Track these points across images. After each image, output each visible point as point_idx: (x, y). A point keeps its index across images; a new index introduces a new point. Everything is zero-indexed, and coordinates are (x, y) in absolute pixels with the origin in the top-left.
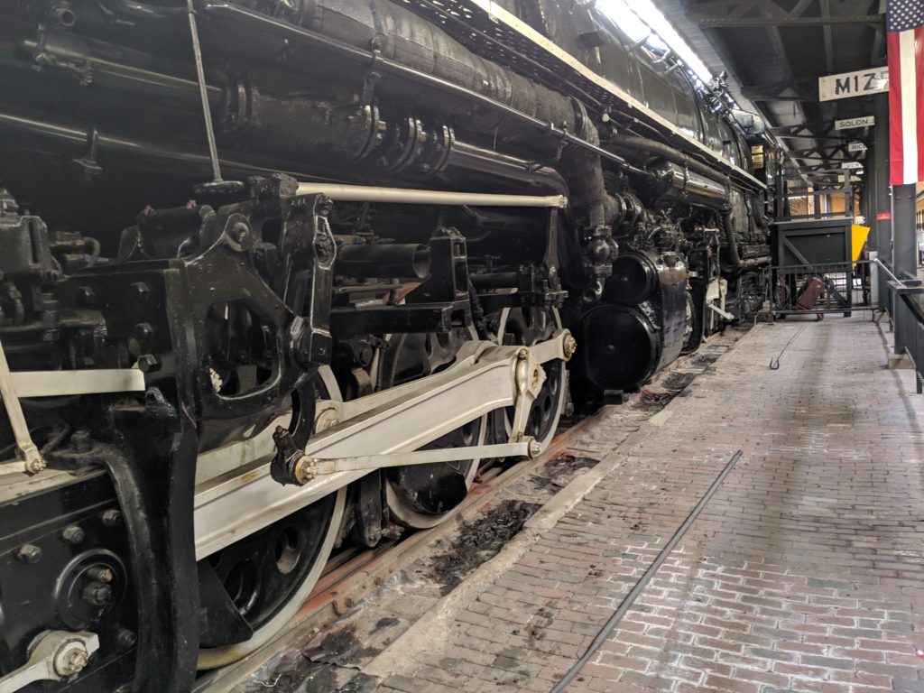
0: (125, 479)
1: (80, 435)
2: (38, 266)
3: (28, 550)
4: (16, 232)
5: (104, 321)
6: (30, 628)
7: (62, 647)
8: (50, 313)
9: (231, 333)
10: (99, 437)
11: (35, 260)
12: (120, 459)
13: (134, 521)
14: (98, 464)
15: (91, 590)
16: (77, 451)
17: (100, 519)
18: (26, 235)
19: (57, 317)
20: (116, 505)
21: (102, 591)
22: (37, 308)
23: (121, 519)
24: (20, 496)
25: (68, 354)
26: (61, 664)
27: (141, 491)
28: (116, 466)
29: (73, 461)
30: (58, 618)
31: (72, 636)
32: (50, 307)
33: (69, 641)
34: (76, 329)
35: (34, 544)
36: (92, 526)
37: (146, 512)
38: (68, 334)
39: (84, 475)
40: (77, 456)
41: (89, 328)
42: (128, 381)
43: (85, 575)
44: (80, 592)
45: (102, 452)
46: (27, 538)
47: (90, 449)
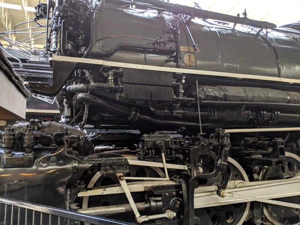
0: (184, 186)
1: (178, 176)
2: (172, 146)
3: (167, 194)
4: (169, 141)
5: (182, 156)
6: (166, 208)
7: (170, 213)
8: (174, 154)
9: (209, 161)
10: (181, 177)
11: (172, 145)
12: (184, 182)
13: (185, 194)
14: (180, 182)
15: (176, 205)
16: (177, 179)
17: (179, 192)
18: (170, 142)
19: (175, 155)
20: (182, 190)
21: (178, 206)
22: (172, 153)
23: (182, 193)
24: (167, 185)
25: (177, 161)
26: (169, 216)
27: (186, 189)
28: (183, 183)
29: (176, 181)
30: (171, 208)
31: (172, 211)
32: (174, 153)
33: (171, 212)
34: (178, 157)
35: (168, 193)
36: (177, 193)
37: (187, 193)
38: (177, 158)
39: (177, 184)
40: (177, 180)
41: (180, 157)
42: (185, 168)
43: (175, 202)
44: (174, 205)
45: (181, 180)
46: (167, 192)
47: (179, 179)
